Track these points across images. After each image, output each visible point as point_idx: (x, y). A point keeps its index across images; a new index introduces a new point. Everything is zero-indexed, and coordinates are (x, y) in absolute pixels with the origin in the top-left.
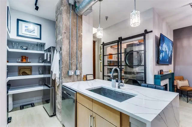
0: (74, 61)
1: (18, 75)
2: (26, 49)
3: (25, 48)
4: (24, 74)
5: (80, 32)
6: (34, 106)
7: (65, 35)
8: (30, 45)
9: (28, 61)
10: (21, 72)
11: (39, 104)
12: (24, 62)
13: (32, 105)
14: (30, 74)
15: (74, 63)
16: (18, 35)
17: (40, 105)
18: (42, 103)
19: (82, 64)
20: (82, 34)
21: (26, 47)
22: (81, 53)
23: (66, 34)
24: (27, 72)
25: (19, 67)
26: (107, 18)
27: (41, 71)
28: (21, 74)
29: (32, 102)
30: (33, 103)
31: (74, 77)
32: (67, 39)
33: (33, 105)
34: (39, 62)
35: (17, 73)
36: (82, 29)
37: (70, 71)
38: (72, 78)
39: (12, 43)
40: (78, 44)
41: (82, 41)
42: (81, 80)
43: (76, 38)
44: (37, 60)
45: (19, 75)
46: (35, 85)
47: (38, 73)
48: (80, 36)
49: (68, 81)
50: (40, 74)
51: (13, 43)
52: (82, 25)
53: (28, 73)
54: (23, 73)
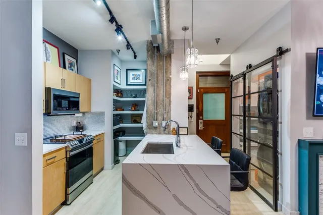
0: (161, 110)
2: (135, 97)
3: (134, 96)
5: (169, 74)
7: (150, 83)
9: (137, 109)
12: (133, 110)
15: (160, 112)
16: (127, 85)
19: (170, 114)
20: (171, 76)
22: (170, 101)
23: (151, 81)
24: (138, 120)
26: (218, 40)
31: (160, 128)
32: (152, 86)
35: (130, 121)
36: (170, 70)
37: (154, 122)
38: (158, 130)
40: (166, 90)
41: (172, 85)
42: (169, 134)
43: (163, 84)
48: (169, 80)
49: (153, 132)
52: (171, 65)
54: (134, 121)
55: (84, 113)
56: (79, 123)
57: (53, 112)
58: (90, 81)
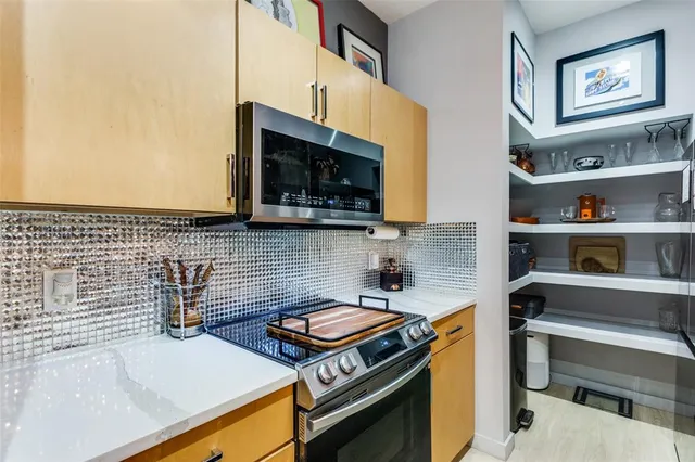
1: (568, 268)
2: (595, 167)
3: (588, 162)
4: (592, 267)
6: (630, 415)
8: (616, 148)
9: (605, 215)
10: (579, 259)
11: (657, 417)
12: (584, 218)
13: (625, 408)
14: (615, 268)
16: (561, 120)
17: (662, 425)
18: (672, 418)
21: (593, 160)
24: (602, 260)
25: (573, 237)
27: (669, 264)
28: (579, 266)
29: (628, 394)
30: (630, 402)
33: (626, 411)
34: (659, 218)
35: (567, 261)
39: (550, 156)
44: (651, 208)
45: (573, 270)
46: (641, 322)
47: (653, 267)
50: (665, 276)
51: (553, 155)
53: (607, 267)
54: (586, 265)
55: (403, 227)
56: (391, 261)
57: (259, 210)
58: (422, 115)
